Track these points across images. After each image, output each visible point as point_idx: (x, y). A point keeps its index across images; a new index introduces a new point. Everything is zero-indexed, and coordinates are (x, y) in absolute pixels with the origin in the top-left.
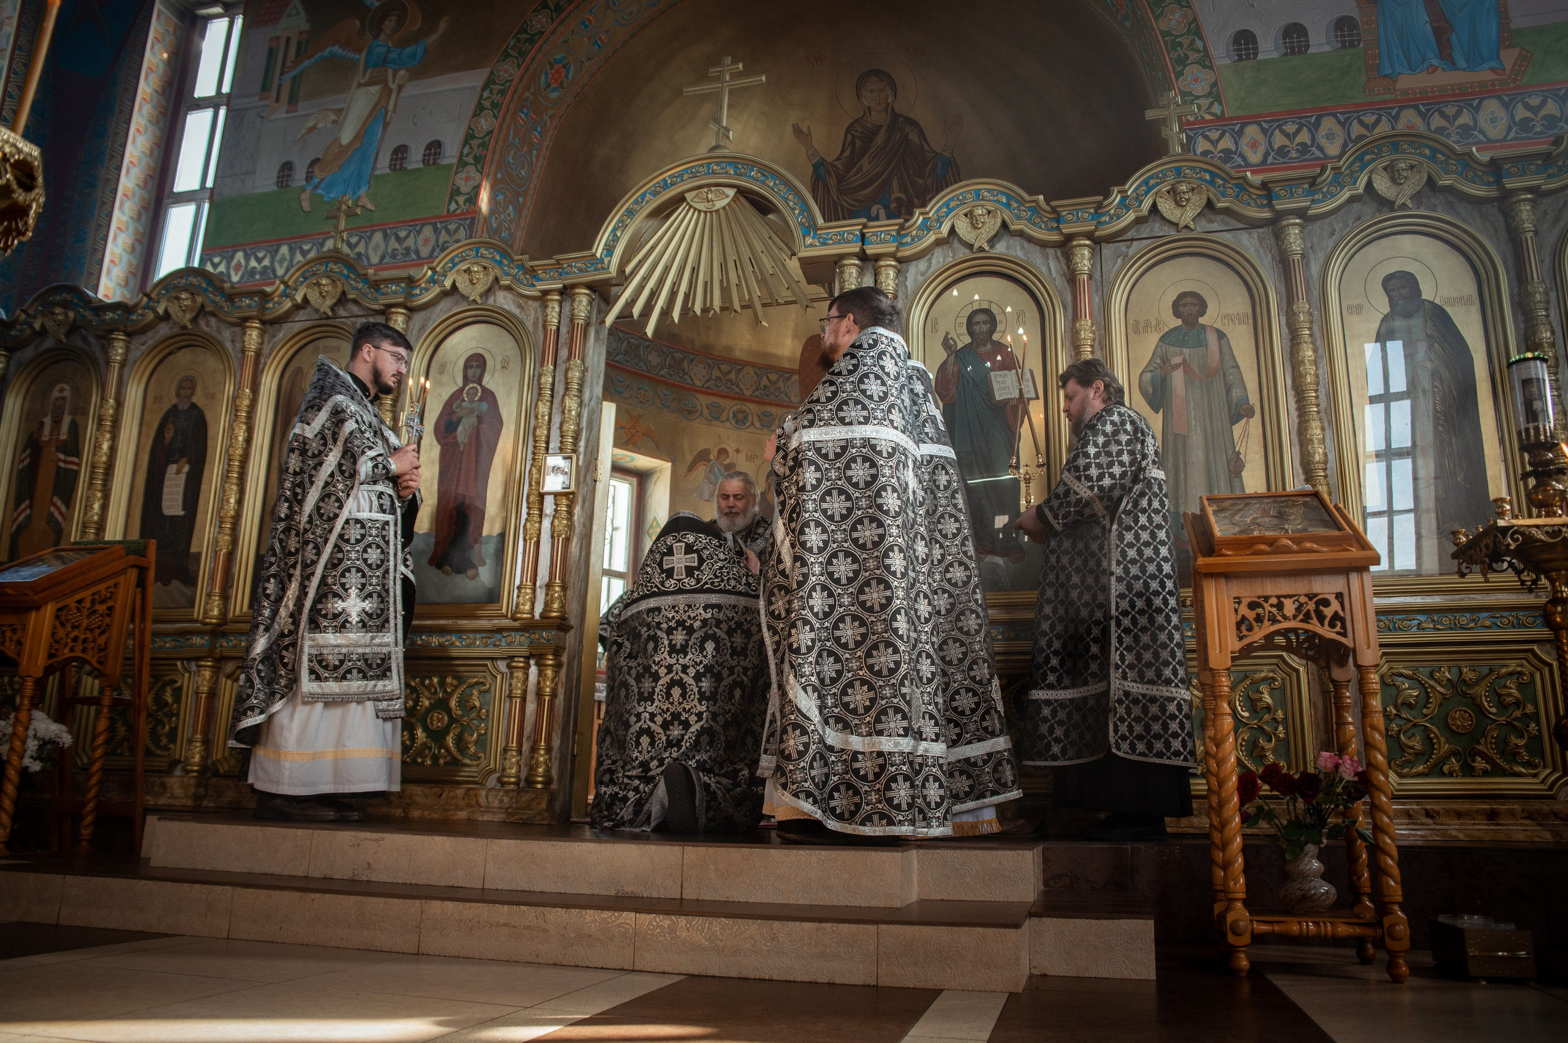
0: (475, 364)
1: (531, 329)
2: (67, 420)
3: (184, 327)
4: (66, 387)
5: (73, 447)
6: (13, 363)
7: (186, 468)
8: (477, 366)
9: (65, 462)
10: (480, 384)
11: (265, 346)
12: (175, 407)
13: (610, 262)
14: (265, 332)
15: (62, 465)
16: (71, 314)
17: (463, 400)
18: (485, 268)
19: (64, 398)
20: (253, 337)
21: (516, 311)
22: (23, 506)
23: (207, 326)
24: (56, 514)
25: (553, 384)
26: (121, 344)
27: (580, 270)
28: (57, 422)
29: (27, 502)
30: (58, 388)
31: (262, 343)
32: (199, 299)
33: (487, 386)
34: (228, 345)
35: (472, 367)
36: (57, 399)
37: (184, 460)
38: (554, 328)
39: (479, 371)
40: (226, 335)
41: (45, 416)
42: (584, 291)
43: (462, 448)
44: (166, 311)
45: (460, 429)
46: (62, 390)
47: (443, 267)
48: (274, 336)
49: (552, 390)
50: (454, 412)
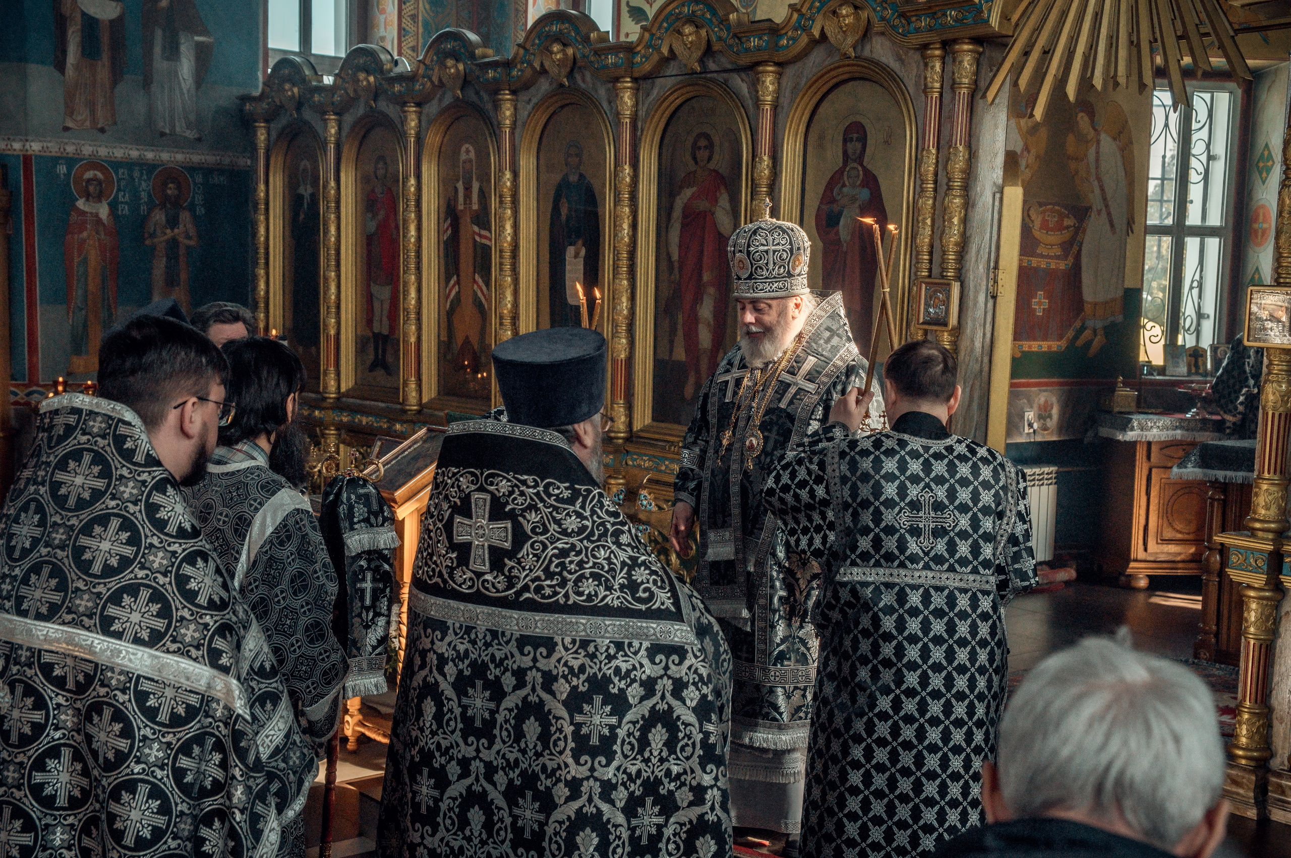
0: (855, 135)
1: (911, 91)
2: (476, 186)
3: (562, 85)
4: (471, 148)
5: (482, 219)
6: (423, 118)
7: (583, 252)
8: (858, 140)
9: (480, 236)
10: (861, 165)
11: (640, 107)
12: (565, 179)
13: (990, 11)
14: (638, 90)
15: (478, 238)
16: (461, 67)
17: (844, 185)
18: (856, 8)
19: (470, 161)
20: (627, 99)
21: (894, 65)
22: (452, 282)
23: (584, 81)
24: (479, 294)
25: (936, 174)
26: (508, 105)
27: (956, 20)
28: (468, 189)
29: (455, 278)
30: (463, 149)
31: (637, 104)
32: (570, 51)
33: (869, 167)
34: (605, 105)
35: (851, 140)
36: (464, 162)
37: (580, 242)
38: (936, 95)
39: (859, 146)
40: (602, 93)
41: (458, 181)
42: (966, 47)
43: (845, 249)
44: (542, 65)
45: (842, 222)
46: (468, 152)
47: (810, 8)
48: (648, 95)
49: (936, 182)
50: (833, 201)
